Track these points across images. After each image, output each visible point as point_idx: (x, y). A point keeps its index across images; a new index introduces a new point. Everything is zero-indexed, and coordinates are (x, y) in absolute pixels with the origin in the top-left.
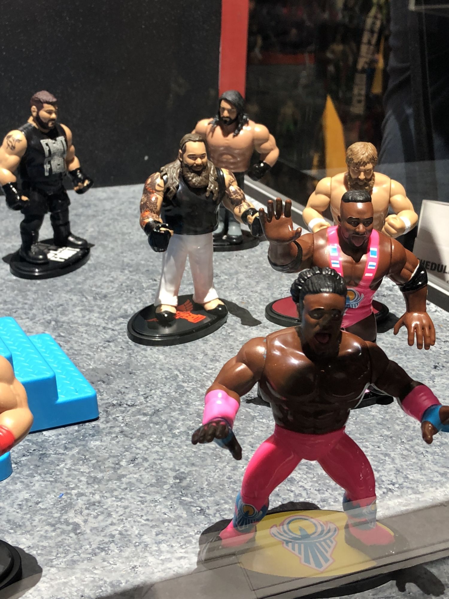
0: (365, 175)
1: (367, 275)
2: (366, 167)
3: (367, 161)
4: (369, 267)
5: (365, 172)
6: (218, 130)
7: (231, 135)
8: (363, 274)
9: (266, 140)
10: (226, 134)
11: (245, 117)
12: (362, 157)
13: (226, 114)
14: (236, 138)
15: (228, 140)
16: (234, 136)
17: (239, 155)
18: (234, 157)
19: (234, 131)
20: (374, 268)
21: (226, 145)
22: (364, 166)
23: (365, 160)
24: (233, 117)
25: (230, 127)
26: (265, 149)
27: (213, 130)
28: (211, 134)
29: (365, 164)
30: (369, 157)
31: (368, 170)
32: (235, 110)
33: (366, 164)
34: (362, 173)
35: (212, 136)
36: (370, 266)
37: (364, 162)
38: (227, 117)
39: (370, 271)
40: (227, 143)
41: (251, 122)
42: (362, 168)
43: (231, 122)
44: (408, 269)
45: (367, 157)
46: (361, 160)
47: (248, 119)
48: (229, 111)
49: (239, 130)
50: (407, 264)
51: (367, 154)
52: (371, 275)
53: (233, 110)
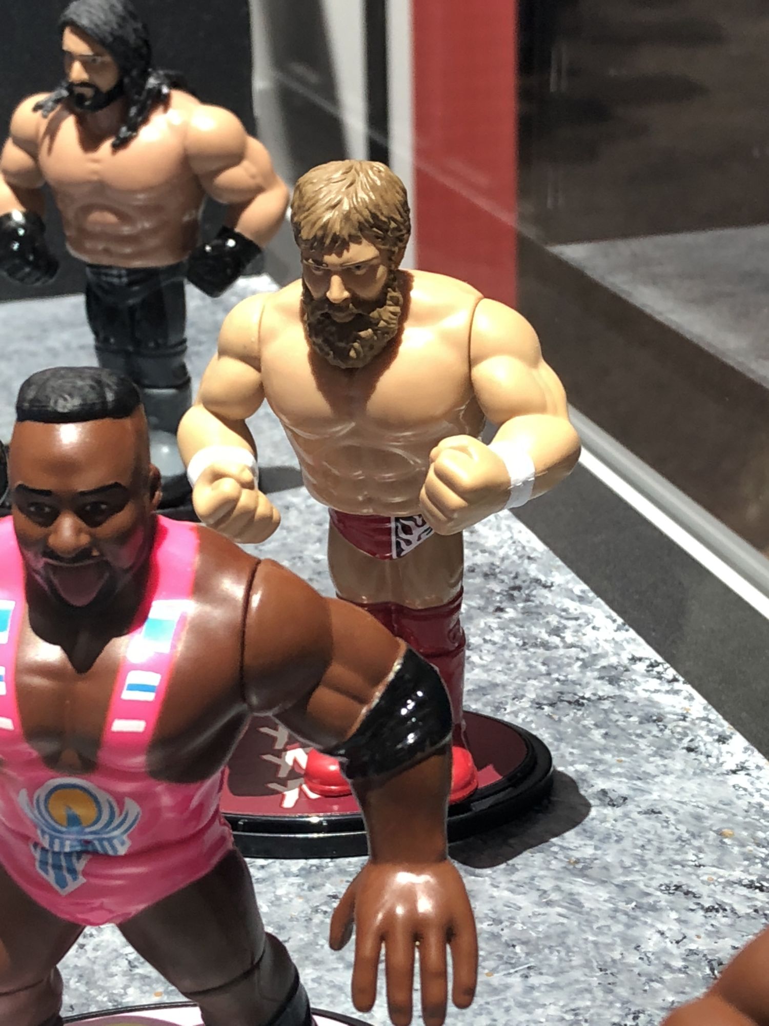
0: (346, 286)
1: (120, 726)
2: (346, 255)
3: (345, 234)
4: (127, 695)
5: (349, 273)
6: (69, 128)
7: (107, 146)
8: (103, 722)
9: (236, 157)
10: (90, 141)
11: (152, 82)
12: (327, 216)
13: (77, 72)
14: (123, 154)
15: (96, 161)
16: (117, 147)
17: (147, 210)
18: (123, 217)
19: (115, 132)
20: (150, 697)
21: (95, 178)
22: (340, 255)
23: (337, 228)
24: (106, 82)
25: (105, 116)
26: (232, 190)
27: (52, 131)
28: (47, 141)
29: (340, 244)
30: (355, 217)
31: (358, 266)
32: (107, 58)
33: (345, 245)
34: (336, 280)
35: (50, 149)
36: (133, 687)
37: (335, 238)
38: (83, 84)
39: (133, 710)
40: (95, 172)
41: (180, 99)
42: (331, 259)
43: (103, 99)
44: (338, 689)
45: (347, 217)
46: (325, 226)
47: (165, 90)
48: (87, 64)
49: (134, 128)
50: (336, 670)
51: (346, 206)
52: (137, 726)
53: (99, 59)
